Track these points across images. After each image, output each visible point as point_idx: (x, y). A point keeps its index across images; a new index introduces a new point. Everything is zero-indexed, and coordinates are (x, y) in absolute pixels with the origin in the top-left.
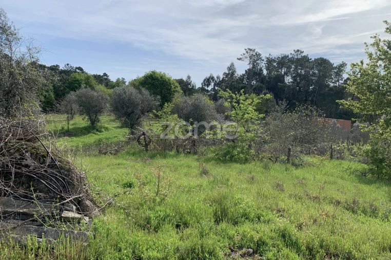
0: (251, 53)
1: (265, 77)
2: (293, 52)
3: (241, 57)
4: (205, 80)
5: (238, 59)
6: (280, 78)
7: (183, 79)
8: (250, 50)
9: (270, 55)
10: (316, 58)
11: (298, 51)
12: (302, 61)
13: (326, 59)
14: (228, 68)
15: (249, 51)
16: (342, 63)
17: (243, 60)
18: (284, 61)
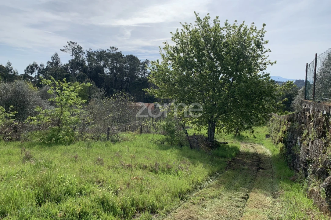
0: (73, 46)
1: (87, 67)
2: (109, 49)
3: (64, 48)
4: (28, 67)
5: (61, 50)
6: (100, 70)
7: (3, 65)
8: (73, 43)
9: (90, 49)
10: (128, 55)
11: (113, 48)
12: (117, 57)
13: (135, 56)
14: (52, 57)
15: (71, 44)
16: (146, 60)
17: (66, 52)
18: (102, 55)
